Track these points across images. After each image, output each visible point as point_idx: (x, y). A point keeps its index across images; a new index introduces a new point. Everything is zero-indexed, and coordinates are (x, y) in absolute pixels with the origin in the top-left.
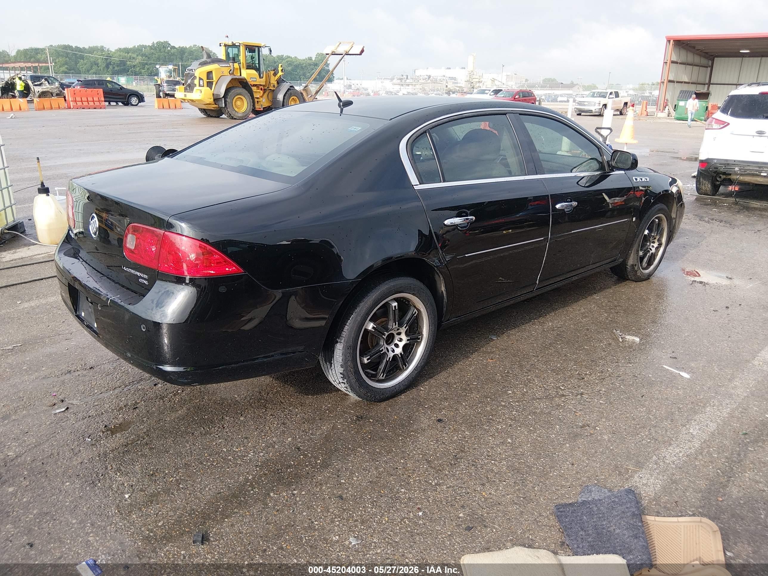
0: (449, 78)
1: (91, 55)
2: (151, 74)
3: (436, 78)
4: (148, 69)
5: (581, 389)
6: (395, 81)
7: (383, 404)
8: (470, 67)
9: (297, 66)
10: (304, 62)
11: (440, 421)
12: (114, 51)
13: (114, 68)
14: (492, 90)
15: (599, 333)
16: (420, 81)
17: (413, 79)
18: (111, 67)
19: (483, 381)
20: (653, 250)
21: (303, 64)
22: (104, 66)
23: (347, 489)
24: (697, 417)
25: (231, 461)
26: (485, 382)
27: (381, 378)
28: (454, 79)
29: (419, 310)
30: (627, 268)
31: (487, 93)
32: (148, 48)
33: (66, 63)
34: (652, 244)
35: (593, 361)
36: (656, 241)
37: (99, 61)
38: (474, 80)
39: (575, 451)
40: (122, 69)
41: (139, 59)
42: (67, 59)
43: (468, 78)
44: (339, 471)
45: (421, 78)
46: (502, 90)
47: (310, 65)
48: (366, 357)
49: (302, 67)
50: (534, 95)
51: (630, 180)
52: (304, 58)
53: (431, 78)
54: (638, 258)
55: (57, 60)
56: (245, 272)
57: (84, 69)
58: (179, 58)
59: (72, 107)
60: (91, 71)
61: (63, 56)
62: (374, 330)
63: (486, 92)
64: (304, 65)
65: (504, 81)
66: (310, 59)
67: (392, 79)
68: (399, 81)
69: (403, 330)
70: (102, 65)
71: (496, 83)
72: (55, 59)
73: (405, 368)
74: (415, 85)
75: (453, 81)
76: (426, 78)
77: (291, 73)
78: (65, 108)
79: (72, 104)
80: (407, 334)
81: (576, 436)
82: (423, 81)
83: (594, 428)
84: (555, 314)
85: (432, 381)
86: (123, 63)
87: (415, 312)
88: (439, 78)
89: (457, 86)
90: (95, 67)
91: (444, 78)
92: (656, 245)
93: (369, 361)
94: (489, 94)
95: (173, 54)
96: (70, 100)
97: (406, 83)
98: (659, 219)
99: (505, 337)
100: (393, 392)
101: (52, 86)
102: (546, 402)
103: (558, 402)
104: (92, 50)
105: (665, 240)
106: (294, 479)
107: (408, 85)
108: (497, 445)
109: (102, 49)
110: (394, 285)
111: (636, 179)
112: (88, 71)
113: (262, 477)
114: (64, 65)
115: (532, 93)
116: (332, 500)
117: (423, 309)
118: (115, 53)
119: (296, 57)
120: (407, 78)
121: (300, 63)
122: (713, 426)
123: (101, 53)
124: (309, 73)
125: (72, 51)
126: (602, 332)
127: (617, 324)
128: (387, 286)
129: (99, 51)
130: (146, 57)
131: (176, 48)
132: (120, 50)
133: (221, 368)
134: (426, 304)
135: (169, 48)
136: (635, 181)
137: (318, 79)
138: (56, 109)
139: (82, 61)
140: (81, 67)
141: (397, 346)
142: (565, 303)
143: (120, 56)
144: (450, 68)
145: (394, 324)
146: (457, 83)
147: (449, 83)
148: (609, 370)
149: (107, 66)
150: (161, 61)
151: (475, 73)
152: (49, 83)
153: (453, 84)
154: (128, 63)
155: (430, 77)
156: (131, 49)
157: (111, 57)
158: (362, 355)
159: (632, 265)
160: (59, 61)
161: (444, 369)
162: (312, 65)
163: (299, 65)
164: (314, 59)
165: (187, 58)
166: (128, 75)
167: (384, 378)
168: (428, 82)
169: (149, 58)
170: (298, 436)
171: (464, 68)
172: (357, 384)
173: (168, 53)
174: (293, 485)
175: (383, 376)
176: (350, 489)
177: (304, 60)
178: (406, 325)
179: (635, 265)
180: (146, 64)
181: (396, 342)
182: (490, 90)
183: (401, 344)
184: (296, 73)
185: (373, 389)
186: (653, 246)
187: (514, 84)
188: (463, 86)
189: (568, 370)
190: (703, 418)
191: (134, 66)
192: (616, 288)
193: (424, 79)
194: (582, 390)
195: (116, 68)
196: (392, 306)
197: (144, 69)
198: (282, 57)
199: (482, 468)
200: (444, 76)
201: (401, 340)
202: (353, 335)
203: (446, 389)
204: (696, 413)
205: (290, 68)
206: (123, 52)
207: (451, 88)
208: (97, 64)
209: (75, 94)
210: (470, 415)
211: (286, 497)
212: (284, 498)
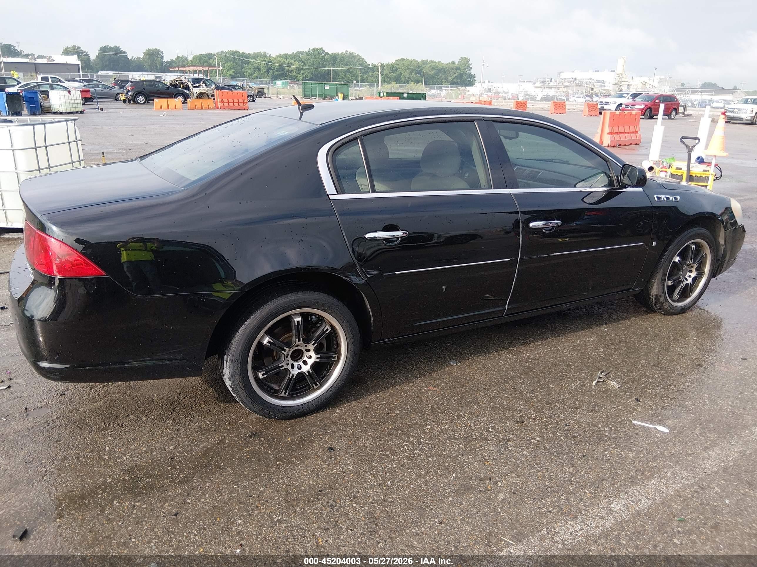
0: (597, 80)
1: (255, 61)
2: (305, 78)
3: (582, 81)
4: (303, 74)
5: (512, 434)
6: (538, 84)
7: (287, 423)
8: (619, 70)
9: (439, 71)
10: (447, 66)
11: (331, 449)
12: (275, 57)
13: (274, 72)
14: (631, 93)
15: (580, 370)
16: (565, 84)
17: (556, 82)
18: (271, 71)
19: (408, 411)
20: (690, 281)
21: (445, 68)
22: (265, 71)
23: (187, 510)
24: (630, 490)
25: (104, 461)
26: (410, 412)
27: (282, 395)
28: (602, 82)
29: (332, 326)
30: (651, 298)
31: (624, 97)
32: (305, 55)
33: (234, 68)
34: (688, 274)
35: (548, 403)
36: (694, 270)
37: (262, 66)
38: (623, 83)
39: (454, 507)
40: (281, 74)
41: (296, 65)
42: (235, 63)
43: (617, 82)
44: (193, 489)
45: (566, 81)
46: (642, 94)
47: (453, 69)
48: (261, 372)
49: (445, 72)
50: (677, 99)
51: (650, 198)
52: (448, 62)
53: (577, 80)
54: (664, 289)
55: (226, 65)
56: (107, 275)
57: (248, 73)
58: (331, 64)
59: (219, 108)
60: (255, 75)
61: (230, 61)
62: (269, 345)
63: (624, 95)
64: (447, 69)
65: (656, 84)
66: (453, 63)
67: (535, 82)
68: (542, 84)
69: (311, 347)
70: (264, 70)
71: (647, 86)
72: (225, 64)
73: (315, 387)
74: (558, 88)
75: (601, 84)
76: (572, 81)
77: (434, 77)
78: (213, 109)
79: (220, 105)
80: (316, 351)
81: (469, 489)
82: (568, 84)
83: (496, 483)
84: (542, 343)
85: (354, 403)
86: (281, 68)
87: (327, 330)
88: (585, 81)
89: (604, 90)
90: (257, 72)
91: (591, 81)
92: (693, 274)
93: (265, 376)
94: (627, 97)
95: (326, 60)
96: (218, 101)
97: (549, 86)
98: (698, 245)
99: (466, 364)
100: (299, 411)
101: (208, 88)
102: (460, 444)
103: (475, 447)
104: (256, 56)
105: (709, 269)
106: (145, 490)
107: (551, 88)
108: (372, 487)
109: (265, 55)
110: (294, 300)
111: (658, 198)
112: (252, 75)
113: (119, 482)
114: (231, 69)
115: (675, 98)
116: (165, 519)
117: (338, 326)
118: (275, 59)
119: (439, 62)
120: (551, 81)
121: (443, 67)
122: (645, 503)
123: (263, 59)
124: (451, 77)
125: (239, 56)
126: (584, 370)
127: (608, 363)
128: (285, 300)
129: (262, 56)
130: (302, 62)
131: (329, 54)
132: (280, 56)
133: (87, 368)
134: (342, 322)
135: (323, 54)
136: (656, 199)
137: (459, 83)
138: (205, 109)
139: (247, 65)
140: (246, 71)
141: (305, 363)
142: (561, 331)
143: (280, 61)
144: (598, 71)
145: (297, 340)
146: (604, 86)
147: (596, 86)
148: (561, 416)
149: (268, 71)
150: (315, 66)
151: (624, 76)
152: (206, 85)
153: (600, 87)
154: (286, 68)
155: (575, 80)
156: (289, 55)
157: (271, 62)
158: (255, 369)
159: (657, 296)
160: (227, 66)
161: (375, 392)
162: (455, 69)
163: (442, 69)
164: (457, 63)
165: (338, 64)
166: (285, 79)
167: (286, 395)
168: (573, 85)
169: (305, 64)
170: (181, 445)
171: (614, 71)
172: (249, 399)
173: (322, 59)
174: (140, 496)
175: (285, 393)
176: (189, 511)
177: (447, 64)
178: (314, 342)
179: (661, 296)
180: (302, 69)
181: (305, 358)
182: (628, 94)
183: (310, 362)
184: (439, 77)
185: (271, 406)
186: (690, 276)
187: (668, 87)
188: (610, 89)
189: (511, 410)
190: (639, 492)
191: (291, 71)
192: (636, 320)
193: (568, 82)
194: (511, 436)
195: (276, 73)
196: (294, 321)
197: (299, 74)
198: (426, 62)
199: (338, 510)
200: (591, 79)
201: (310, 357)
202: (240, 348)
203: (362, 415)
204: (633, 483)
205: (433, 72)
206: (283, 58)
207: (597, 91)
208: (259, 69)
209: (222, 95)
210: (367, 447)
211: (126, 507)
212: (123, 508)
